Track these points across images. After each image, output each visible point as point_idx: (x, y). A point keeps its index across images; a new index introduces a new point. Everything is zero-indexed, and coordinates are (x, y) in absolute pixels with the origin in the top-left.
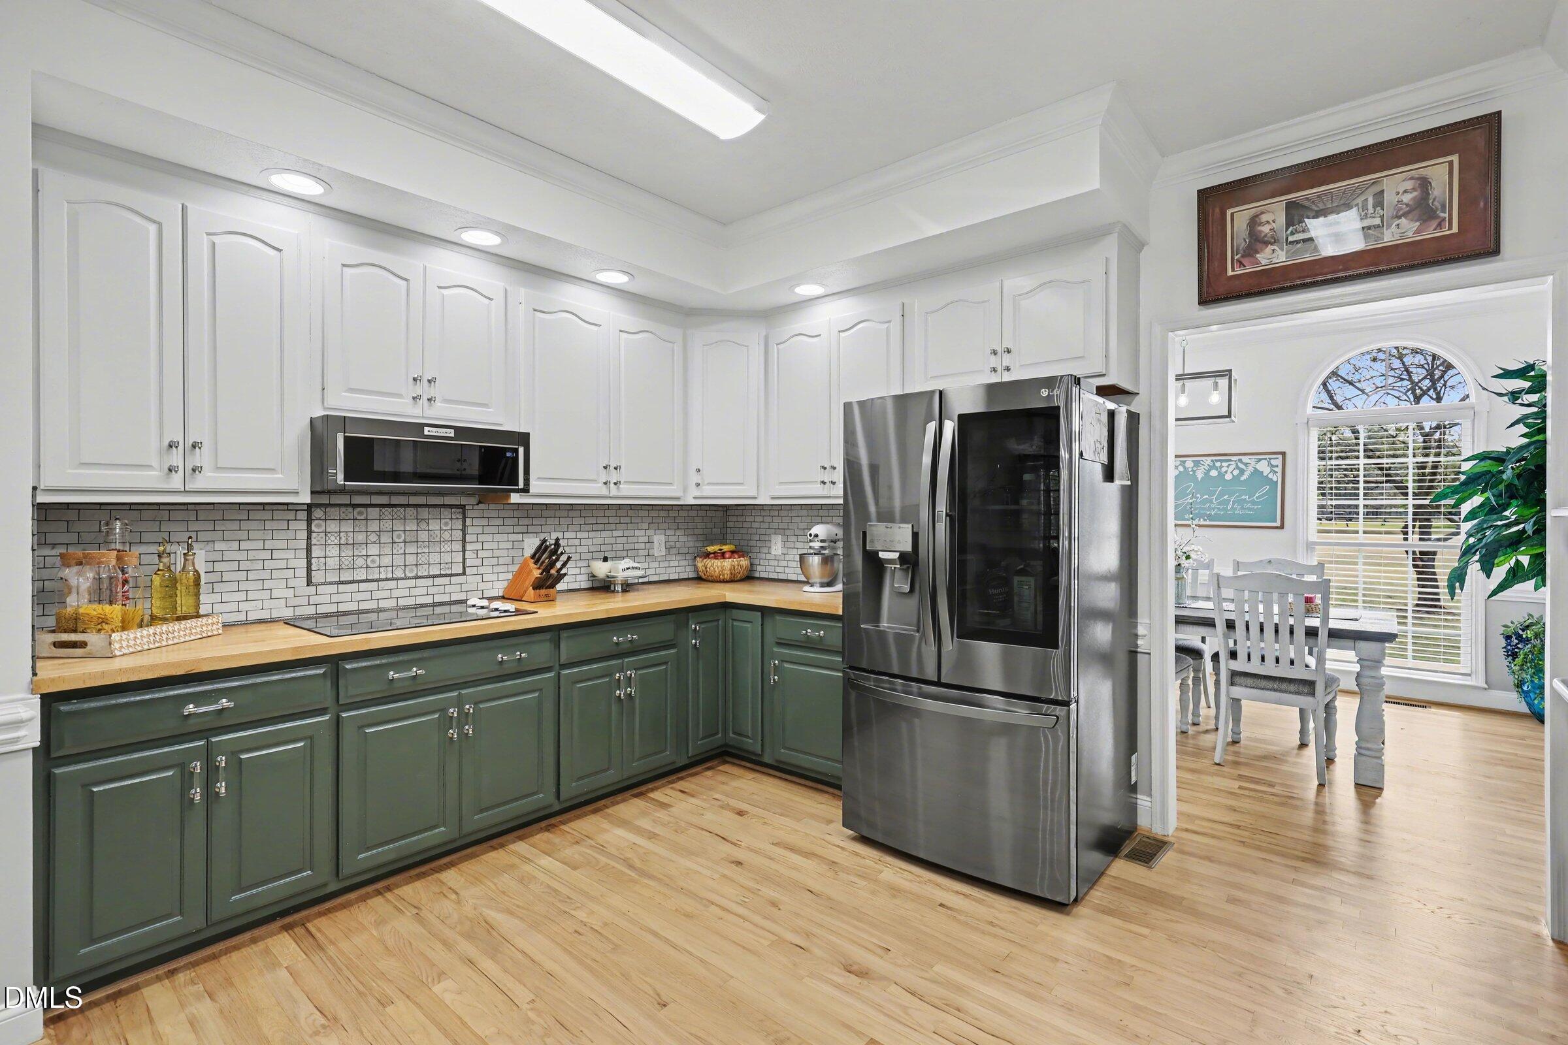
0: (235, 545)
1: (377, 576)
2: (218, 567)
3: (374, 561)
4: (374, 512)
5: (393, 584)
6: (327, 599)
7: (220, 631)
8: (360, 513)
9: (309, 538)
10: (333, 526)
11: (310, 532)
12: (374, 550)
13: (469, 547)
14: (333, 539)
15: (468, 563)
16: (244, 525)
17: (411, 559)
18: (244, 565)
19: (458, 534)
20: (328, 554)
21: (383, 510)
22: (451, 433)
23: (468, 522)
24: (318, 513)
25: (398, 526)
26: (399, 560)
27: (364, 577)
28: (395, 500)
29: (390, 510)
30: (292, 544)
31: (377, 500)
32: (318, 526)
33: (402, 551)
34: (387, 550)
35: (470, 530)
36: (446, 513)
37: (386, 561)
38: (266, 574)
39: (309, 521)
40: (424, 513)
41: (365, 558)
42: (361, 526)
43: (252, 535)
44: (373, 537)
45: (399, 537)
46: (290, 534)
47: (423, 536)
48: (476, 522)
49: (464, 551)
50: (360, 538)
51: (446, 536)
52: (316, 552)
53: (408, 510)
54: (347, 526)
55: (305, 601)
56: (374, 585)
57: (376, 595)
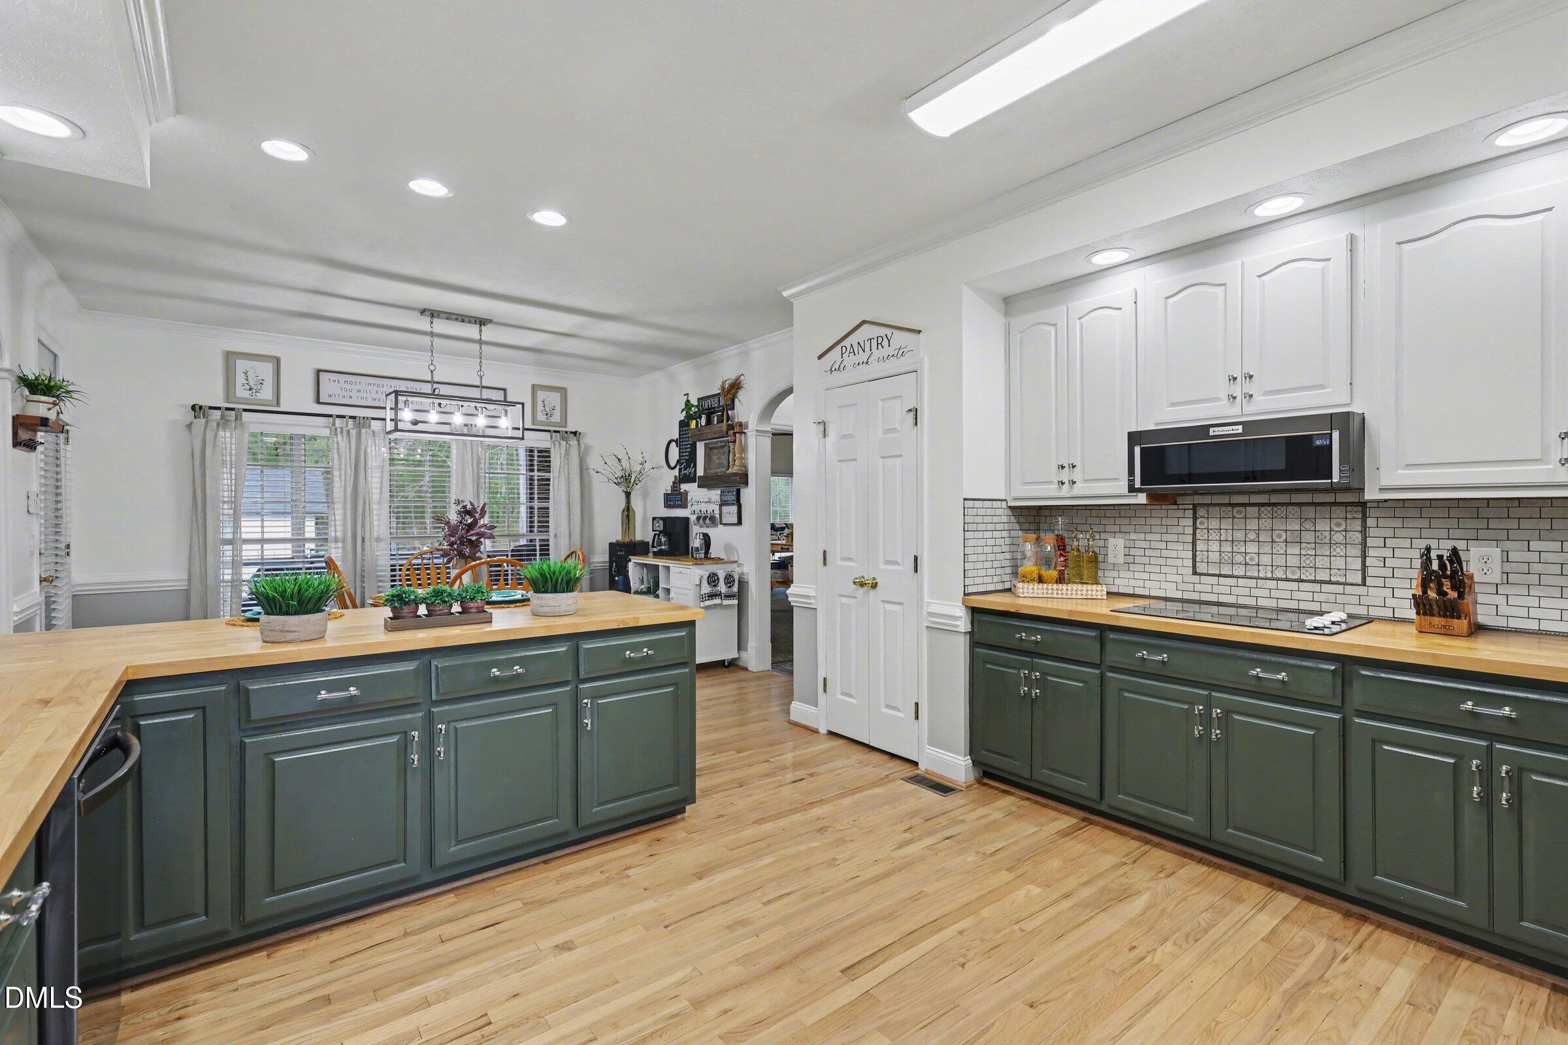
0: (1142, 536)
1: (1256, 574)
2: (1133, 552)
3: (1252, 559)
4: (1252, 511)
5: (1272, 584)
6: (1206, 589)
7: (1105, 597)
8: (1239, 512)
9: (1194, 534)
10: (1214, 524)
11: (1195, 528)
12: (1252, 548)
13: (1371, 552)
14: (1214, 536)
15: (1371, 571)
16: (1149, 521)
17: (1293, 561)
18: (1148, 552)
19: (1358, 537)
20: (1210, 549)
21: (1262, 509)
22: (1239, 429)
23: (1370, 522)
24: (1201, 512)
25: (1279, 525)
26: (1279, 560)
27: (1242, 573)
28: (1275, 499)
29: (1269, 509)
30: (1182, 538)
31: (1255, 499)
32: (1201, 523)
33: (1282, 551)
34: (1267, 549)
35: (1372, 532)
36: (1338, 511)
37: (1266, 559)
38: (1162, 561)
39: (1195, 518)
40: (1309, 512)
41: (1244, 555)
42: (1239, 524)
43: (1154, 529)
44: (1252, 536)
45: (1280, 536)
46: (1180, 530)
47: (1308, 537)
48: (1382, 522)
49: (1364, 557)
50: (1239, 535)
51: (1338, 537)
52: (1200, 546)
53: (1290, 508)
54: (1227, 524)
55: (1190, 587)
56: (1252, 583)
57: (1255, 592)
